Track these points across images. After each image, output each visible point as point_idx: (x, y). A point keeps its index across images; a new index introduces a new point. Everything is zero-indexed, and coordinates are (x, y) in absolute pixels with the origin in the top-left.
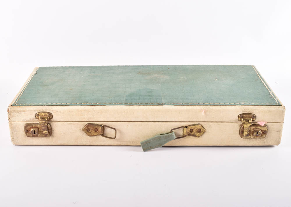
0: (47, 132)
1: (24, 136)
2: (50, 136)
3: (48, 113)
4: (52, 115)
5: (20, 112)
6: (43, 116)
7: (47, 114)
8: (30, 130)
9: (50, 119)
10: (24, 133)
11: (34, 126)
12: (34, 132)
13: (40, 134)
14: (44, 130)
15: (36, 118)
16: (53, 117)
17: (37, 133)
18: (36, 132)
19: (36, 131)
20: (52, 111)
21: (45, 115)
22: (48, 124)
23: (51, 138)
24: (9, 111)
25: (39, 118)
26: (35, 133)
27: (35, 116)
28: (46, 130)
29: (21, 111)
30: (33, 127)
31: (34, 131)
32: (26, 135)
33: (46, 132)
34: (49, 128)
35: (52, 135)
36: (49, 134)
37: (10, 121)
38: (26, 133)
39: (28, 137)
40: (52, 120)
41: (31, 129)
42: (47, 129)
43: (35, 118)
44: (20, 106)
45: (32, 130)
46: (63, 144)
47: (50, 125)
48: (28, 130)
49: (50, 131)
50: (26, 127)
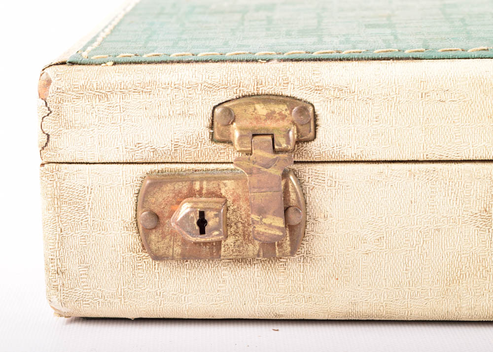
0: (280, 222)
1: (129, 255)
2: (292, 253)
3: (291, 101)
4: (315, 116)
5: (115, 99)
6: (257, 119)
7: (283, 108)
8: (172, 213)
9: (300, 141)
10: (132, 239)
11: (197, 186)
12: (202, 223)
13: (230, 240)
14: (262, 212)
15: (212, 139)
16: (320, 131)
17: (217, 229)
18: (211, 223)
19: (209, 215)
20: (318, 89)
21: (270, 116)
22: (285, 175)
23: (293, 266)
24: (52, 88)
25: (236, 134)
26: (202, 232)
27: (208, 123)
28: (275, 214)
29: (124, 91)
30: (191, 194)
31: (202, 214)
32: (146, 246)
33: (270, 226)
34: (293, 196)
35: (303, 250)
36: (287, 242)
37: (49, 155)
38: (147, 231)
39: (157, 257)
40: (314, 149)
41: (179, 203)
42: (278, 204)
43: (207, 133)
44: (115, 64)
45: (185, 208)
46: (364, 310)
47: (301, 183)
48: (157, 210)
49: (294, 218)
50: (147, 193)
